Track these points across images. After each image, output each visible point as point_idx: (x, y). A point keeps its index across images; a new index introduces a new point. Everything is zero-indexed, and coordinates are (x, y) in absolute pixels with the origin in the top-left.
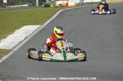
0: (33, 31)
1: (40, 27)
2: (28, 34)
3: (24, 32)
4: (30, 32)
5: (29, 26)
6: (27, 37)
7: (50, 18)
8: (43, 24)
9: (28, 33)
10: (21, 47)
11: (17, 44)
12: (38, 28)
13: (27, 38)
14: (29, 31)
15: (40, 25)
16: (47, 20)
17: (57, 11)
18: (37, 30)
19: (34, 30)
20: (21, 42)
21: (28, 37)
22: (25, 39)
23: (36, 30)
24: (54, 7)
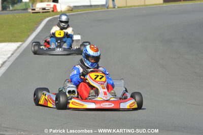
1: (21, 45)
6: (4, 63)
7: (34, 30)
8: (24, 41)
12: (18, 47)
15: (21, 43)
16: (29, 34)
17: (42, 20)
23: (16, 50)
24: (33, 13)
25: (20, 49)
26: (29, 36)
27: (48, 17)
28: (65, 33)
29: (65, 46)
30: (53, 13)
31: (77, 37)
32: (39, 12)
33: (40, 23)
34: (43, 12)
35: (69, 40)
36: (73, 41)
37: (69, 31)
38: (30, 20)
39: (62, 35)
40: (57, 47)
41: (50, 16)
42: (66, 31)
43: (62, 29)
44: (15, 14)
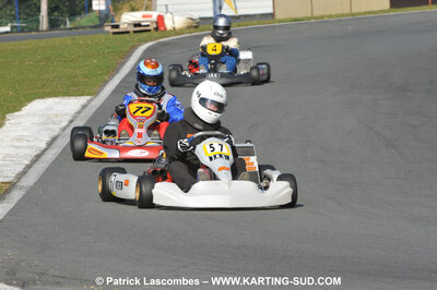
0: (69, 118)
1: (90, 101)
2: (56, 130)
3: (36, 119)
4: (60, 122)
5: (50, 101)
6: (54, 139)
7: (116, 71)
8: (96, 94)
9: (54, 123)
10: (44, 174)
11: (27, 162)
12: (84, 107)
13: (56, 143)
14: (57, 116)
15: (89, 98)
16: (106, 77)
17: (134, 48)
18: (83, 113)
19: (73, 113)
20: (38, 157)
21: (59, 140)
22: (50, 144)
23: (79, 112)
24: (114, 33)
25: (87, 109)
26: (106, 82)
27: (146, 42)
28: (223, 47)
29: (223, 69)
30: (156, 34)
31: (245, 55)
32: (128, 32)
33: (130, 56)
34: (135, 32)
35: (231, 60)
36: (238, 61)
37: (232, 43)
38: (108, 48)
39: (218, 52)
40: (210, 71)
41: (152, 40)
42: (225, 43)
43: (219, 40)
44: (77, 37)
